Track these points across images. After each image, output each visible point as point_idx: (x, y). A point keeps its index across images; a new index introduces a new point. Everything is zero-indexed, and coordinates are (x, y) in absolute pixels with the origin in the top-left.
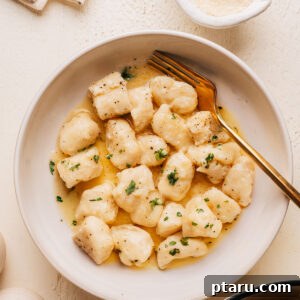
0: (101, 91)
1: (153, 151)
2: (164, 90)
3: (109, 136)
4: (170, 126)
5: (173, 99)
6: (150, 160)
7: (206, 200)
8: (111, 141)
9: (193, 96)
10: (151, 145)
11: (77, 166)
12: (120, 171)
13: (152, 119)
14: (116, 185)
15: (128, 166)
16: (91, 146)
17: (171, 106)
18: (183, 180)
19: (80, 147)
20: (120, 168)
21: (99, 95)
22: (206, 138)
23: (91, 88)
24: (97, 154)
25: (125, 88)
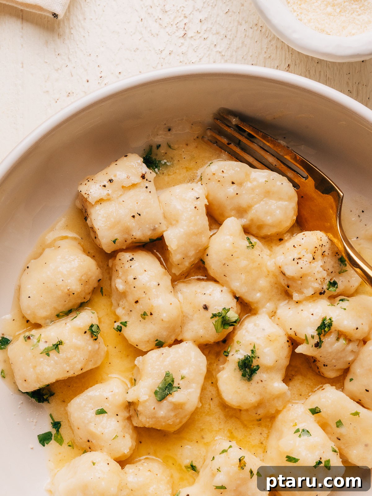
0: (103, 193)
1: (209, 314)
2: (231, 190)
3: (119, 284)
4: (243, 263)
5: (250, 207)
6: (201, 332)
7: (315, 411)
8: (123, 295)
9: (290, 199)
10: (204, 300)
11: (57, 346)
12: (143, 353)
13: (206, 249)
14: (134, 382)
15: (160, 345)
16: (82, 306)
17: (244, 221)
18: (269, 369)
19: (62, 308)
20: (143, 348)
21: (100, 201)
22: (317, 286)
23: (83, 189)
24: (95, 322)
25: (151, 186)
